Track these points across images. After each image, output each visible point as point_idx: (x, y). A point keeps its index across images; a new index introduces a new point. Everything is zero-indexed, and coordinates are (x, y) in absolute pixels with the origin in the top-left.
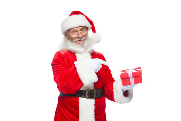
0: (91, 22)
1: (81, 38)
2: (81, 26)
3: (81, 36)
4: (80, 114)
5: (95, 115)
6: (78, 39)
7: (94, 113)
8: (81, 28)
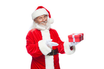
0: (49, 12)
1: (44, 22)
2: (44, 15)
3: (44, 20)
4: (46, 64)
5: (54, 64)
6: (43, 22)
7: (53, 63)
8: (44, 16)
